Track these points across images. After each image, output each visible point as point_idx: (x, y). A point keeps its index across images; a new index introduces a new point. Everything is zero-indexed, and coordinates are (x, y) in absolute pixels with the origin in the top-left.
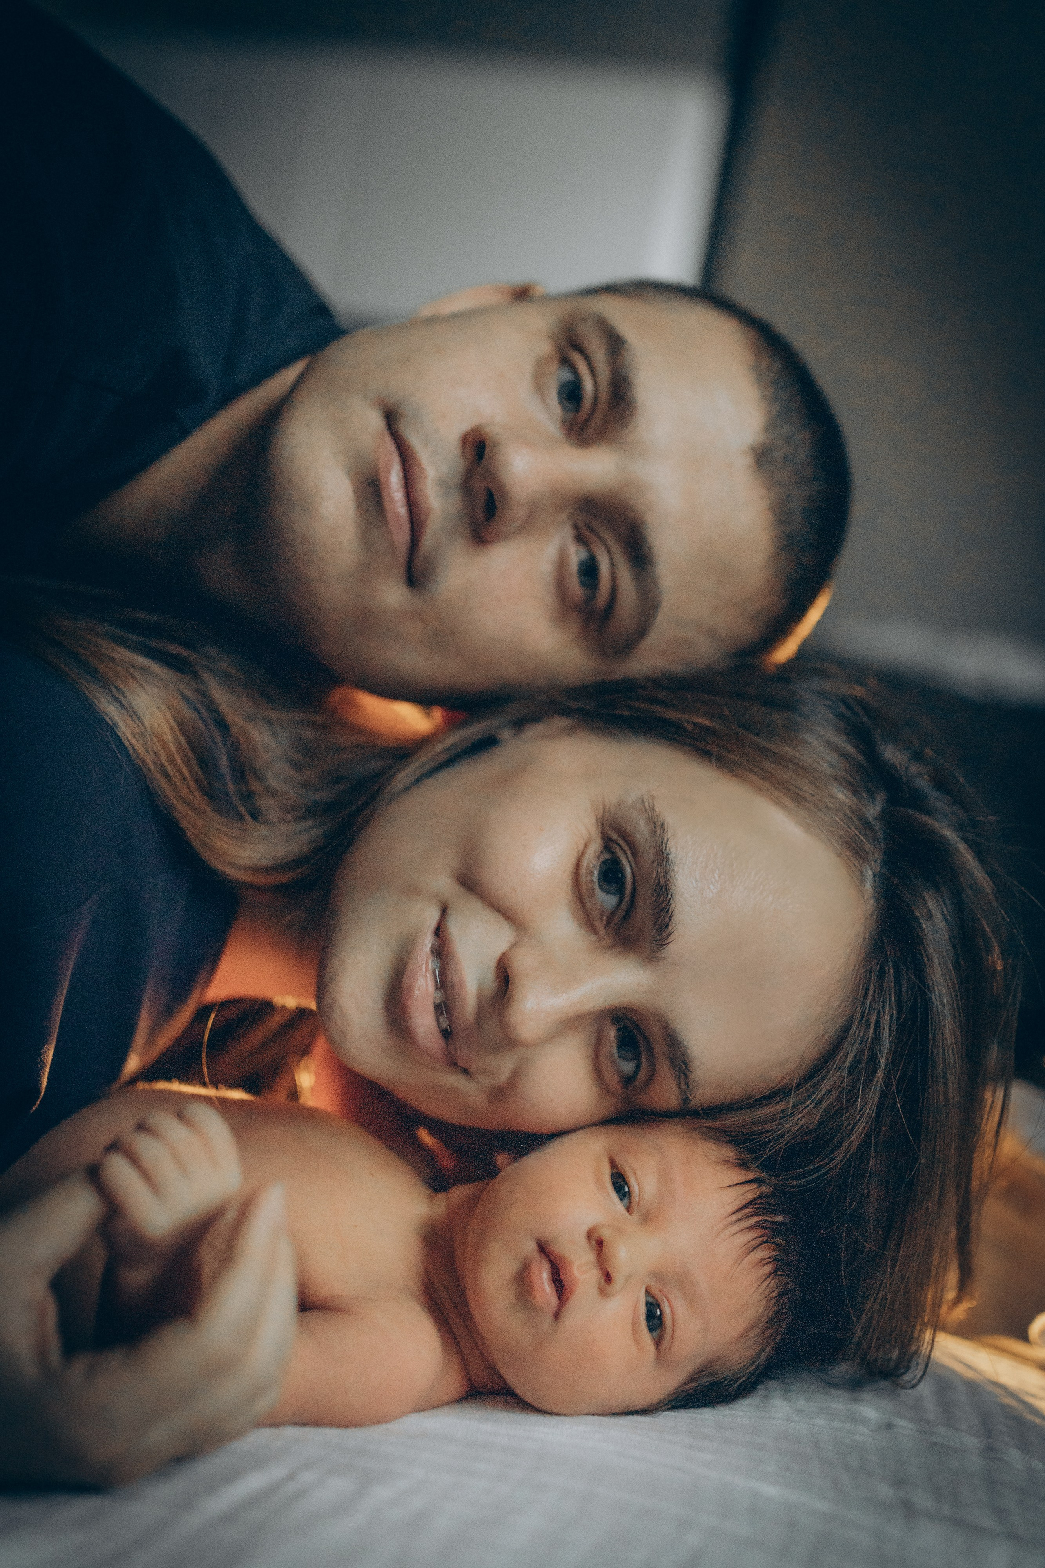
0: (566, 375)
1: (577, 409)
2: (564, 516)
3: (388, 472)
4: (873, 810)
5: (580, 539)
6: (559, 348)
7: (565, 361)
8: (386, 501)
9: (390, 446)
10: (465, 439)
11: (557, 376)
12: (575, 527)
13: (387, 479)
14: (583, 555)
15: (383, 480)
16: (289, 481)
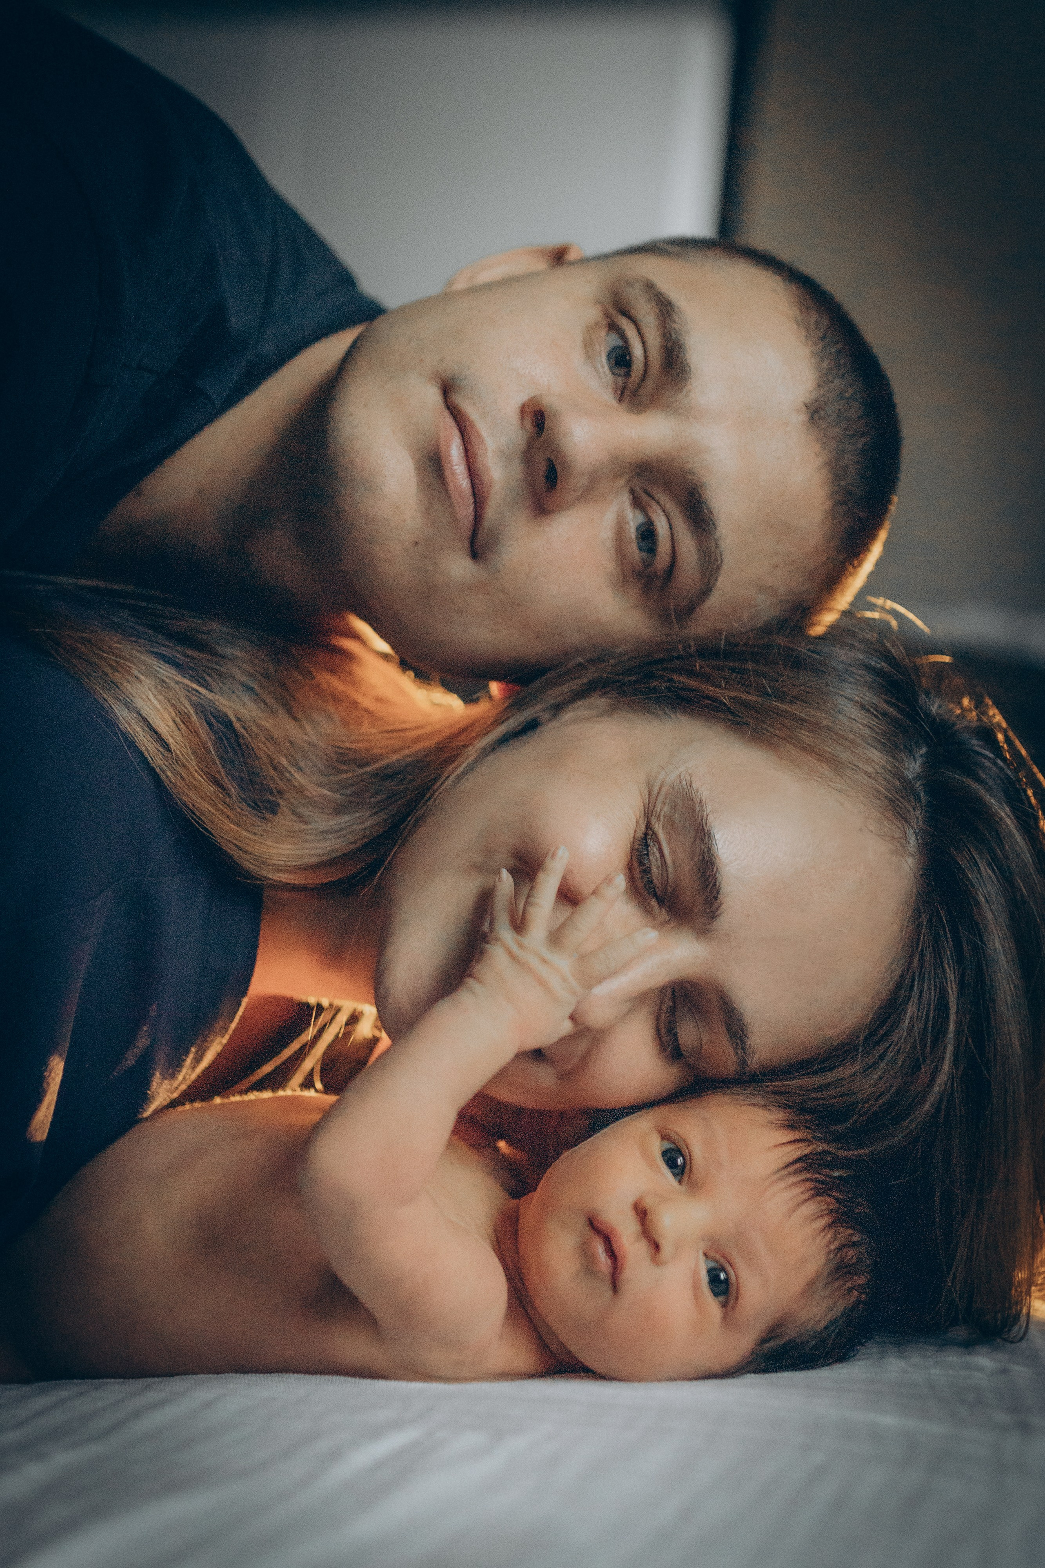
0: (614, 340)
1: (628, 374)
2: (621, 482)
3: (449, 446)
4: (913, 767)
5: (637, 503)
6: (607, 315)
7: (613, 327)
8: (447, 474)
9: (449, 421)
10: (523, 411)
11: (606, 342)
12: (632, 492)
13: (449, 455)
14: (641, 519)
15: (443, 454)
16: (352, 462)
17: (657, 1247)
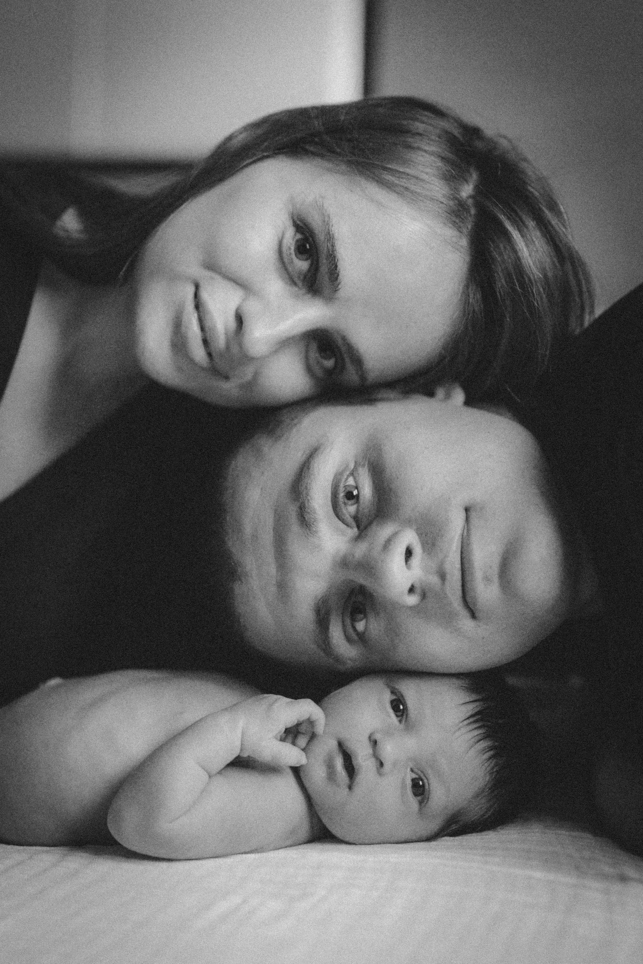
17: (381, 764)
